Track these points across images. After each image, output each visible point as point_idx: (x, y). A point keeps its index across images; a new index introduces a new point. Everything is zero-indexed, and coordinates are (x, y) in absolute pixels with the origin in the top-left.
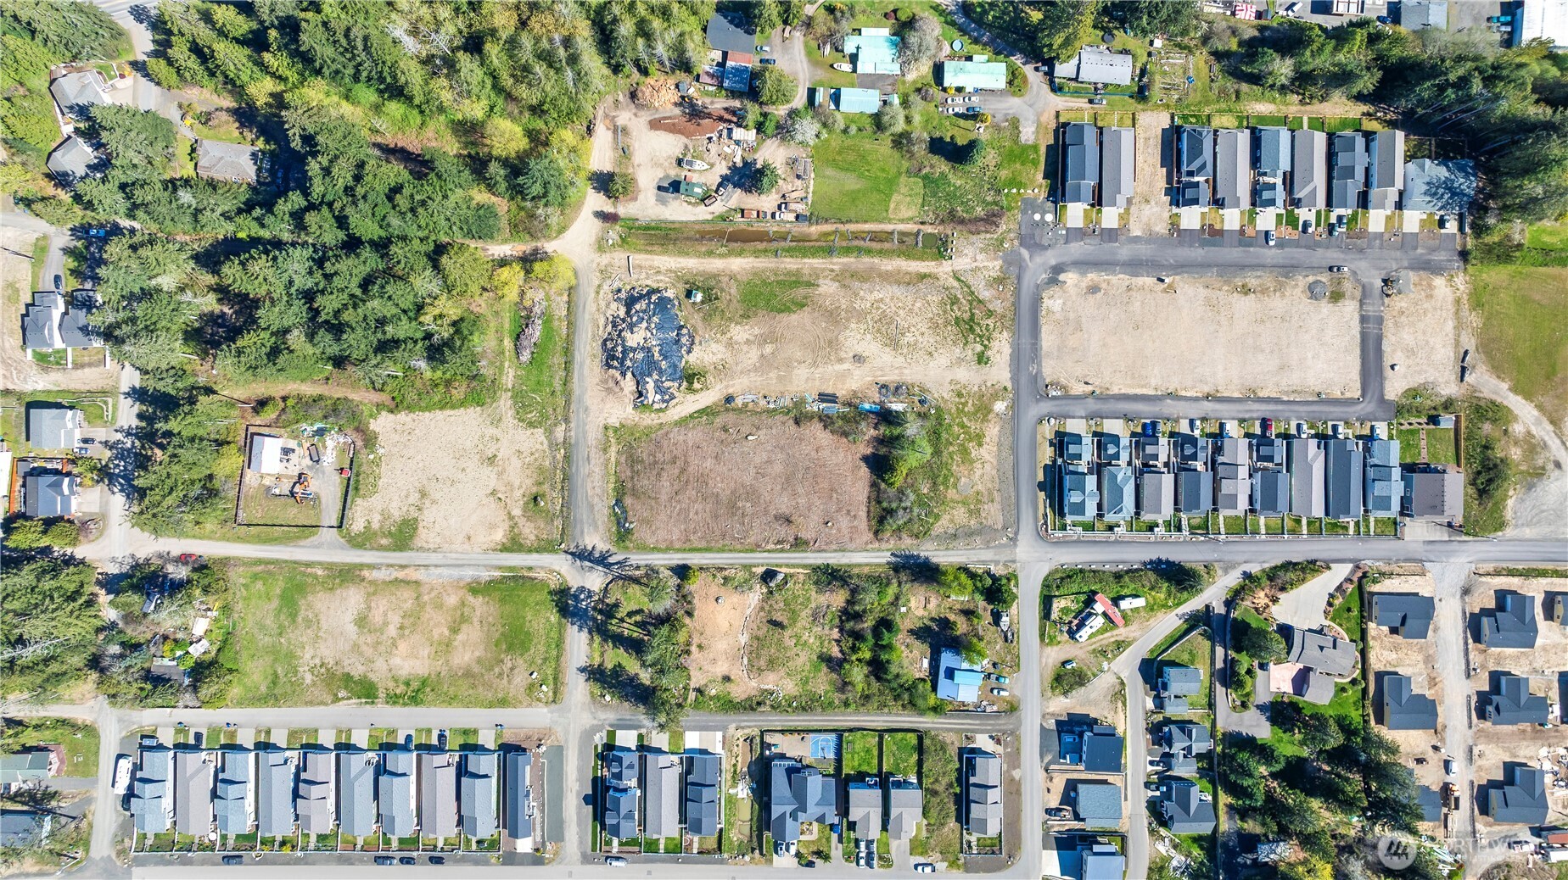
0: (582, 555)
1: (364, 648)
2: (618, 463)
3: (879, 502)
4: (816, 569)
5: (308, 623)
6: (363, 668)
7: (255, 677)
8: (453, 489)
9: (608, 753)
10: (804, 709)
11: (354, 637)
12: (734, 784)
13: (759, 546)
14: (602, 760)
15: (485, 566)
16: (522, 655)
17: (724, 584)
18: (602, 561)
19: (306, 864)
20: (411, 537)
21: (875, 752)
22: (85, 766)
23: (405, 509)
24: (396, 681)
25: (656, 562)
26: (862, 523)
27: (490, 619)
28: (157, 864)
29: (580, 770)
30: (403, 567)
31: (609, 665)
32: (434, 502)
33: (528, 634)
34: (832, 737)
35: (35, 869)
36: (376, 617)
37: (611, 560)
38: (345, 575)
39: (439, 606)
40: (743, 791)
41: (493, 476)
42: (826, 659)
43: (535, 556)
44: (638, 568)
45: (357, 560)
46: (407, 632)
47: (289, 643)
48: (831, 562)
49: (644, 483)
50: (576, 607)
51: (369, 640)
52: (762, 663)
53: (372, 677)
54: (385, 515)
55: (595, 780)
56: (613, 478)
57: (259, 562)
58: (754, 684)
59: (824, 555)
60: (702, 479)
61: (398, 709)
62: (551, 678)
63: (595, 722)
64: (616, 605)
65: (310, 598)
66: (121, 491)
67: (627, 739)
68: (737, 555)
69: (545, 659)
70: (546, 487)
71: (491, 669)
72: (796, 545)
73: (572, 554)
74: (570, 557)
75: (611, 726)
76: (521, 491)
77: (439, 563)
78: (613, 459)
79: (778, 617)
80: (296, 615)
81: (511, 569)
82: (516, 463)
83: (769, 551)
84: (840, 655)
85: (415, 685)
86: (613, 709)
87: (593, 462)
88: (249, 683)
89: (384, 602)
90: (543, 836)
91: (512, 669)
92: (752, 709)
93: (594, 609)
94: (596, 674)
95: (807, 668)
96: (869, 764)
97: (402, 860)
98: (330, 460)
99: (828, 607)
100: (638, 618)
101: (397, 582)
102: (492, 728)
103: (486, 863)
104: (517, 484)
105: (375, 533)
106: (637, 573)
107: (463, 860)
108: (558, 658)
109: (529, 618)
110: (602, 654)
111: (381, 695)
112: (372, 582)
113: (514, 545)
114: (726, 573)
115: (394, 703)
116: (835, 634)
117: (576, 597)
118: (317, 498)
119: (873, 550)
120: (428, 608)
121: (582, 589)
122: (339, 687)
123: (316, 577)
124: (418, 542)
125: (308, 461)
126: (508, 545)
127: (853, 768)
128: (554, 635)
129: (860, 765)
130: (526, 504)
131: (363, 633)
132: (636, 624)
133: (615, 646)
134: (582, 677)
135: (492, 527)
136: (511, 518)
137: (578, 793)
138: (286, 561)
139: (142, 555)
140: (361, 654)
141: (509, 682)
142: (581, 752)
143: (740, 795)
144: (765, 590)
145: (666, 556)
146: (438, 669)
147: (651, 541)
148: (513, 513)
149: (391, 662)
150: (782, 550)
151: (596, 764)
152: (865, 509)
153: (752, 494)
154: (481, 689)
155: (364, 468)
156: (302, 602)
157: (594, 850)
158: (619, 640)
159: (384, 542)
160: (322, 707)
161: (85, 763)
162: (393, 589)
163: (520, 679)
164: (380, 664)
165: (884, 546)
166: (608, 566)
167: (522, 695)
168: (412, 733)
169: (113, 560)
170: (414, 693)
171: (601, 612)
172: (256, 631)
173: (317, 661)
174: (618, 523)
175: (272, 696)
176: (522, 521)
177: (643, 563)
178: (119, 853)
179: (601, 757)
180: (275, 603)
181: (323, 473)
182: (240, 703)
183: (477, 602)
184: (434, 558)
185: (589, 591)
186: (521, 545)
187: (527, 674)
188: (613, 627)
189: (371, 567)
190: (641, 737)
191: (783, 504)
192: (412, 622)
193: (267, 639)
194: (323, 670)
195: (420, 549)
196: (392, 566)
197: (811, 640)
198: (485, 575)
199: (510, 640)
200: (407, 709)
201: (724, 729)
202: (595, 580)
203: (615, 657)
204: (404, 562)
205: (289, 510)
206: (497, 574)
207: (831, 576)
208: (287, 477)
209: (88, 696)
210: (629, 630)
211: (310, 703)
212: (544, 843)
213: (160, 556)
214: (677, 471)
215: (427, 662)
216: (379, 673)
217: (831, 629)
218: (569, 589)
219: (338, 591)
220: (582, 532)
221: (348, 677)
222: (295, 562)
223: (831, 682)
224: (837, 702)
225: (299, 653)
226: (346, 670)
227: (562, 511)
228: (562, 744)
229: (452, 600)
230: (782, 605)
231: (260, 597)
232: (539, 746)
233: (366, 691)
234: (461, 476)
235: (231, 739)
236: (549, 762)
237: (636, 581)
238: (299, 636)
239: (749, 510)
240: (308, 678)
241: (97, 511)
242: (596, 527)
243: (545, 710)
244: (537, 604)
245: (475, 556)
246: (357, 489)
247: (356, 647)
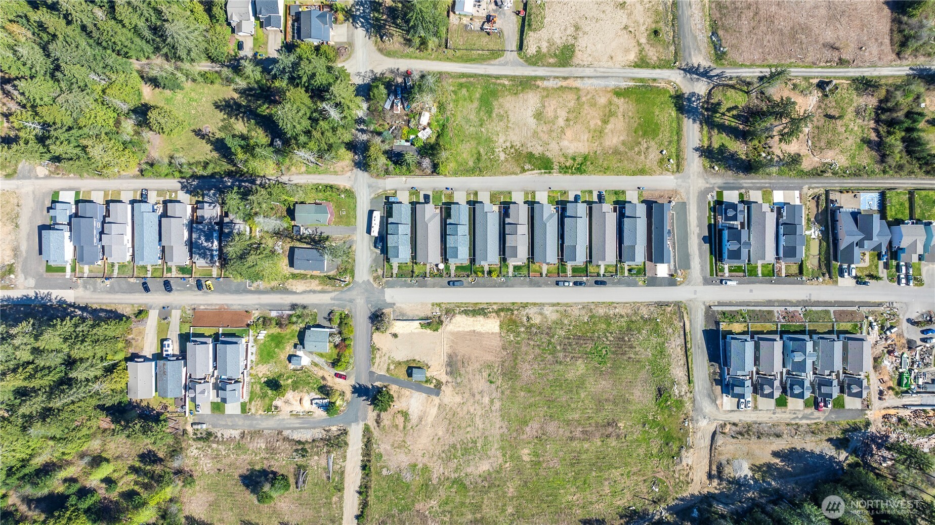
0: (691, 71)
1: (542, 135)
2: (710, 8)
3: (901, 31)
4: (855, 80)
5: (501, 118)
6: (542, 148)
7: (464, 156)
8: (597, 25)
9: (719, 206)
10: (855, 175)
11: (534, 127)
12: (809, 228)
13: (814, 64)
14: (715, 212)
15: (624, 77)
16: (653, 139)
17: (793, 89)
18: (706, 74)
19: (507, 286)
20: (571, 57)
21: (907, 205)
22: (346, 217)
23: (564, 38)
24: (566, 157)
25: (744, 75)
26: (887, 47)
27: (630, 114)
28: (402, 286)
29: (699, 219)
30: (565, 78)
31: (716, 145)
32: (585, 33)
33: (656, 124)
34: (875, 196)
35: (319, 288)
36: (549, 112)
37: (712, 73)
38: (524, 84)
39: (593, 104)
40: (814, 233)
41: (625, 16)
42: (867, 142)
43: (658, 71)
44: (731, 79)
45: (533, 74)
46: (571, 123)
47: (488, 131)
48: (865, 74)
49: (730, 21)
50: (689, 106)
51: (545, 129)
52: (822, 144)
53: (549, 154)
54: (551, 42)
55: (710, 226)
56: (708, 19)
57: (463, 75)
58: (816, 159)
59: (861, 70)
60: (771, 19)
61: (568, 177)
62: (674, 155)
63: (708, 186)
64: (719, 104)
65: (501, 100)
66: (361, 27)
67: (731, 196)
68: (800, 70)
69: (670, 142)
70: (661, 24)
71: (632, 148)
72: (841, 64)
73: (683, 70)
74: (682, 72)
75: (719, 188)
76: (645, 27)
77: (592, 75)
78: (707, 6)
79: (832, 112)
80: (491, 112)
81: (641, 80)
82: (640, 8)
83: (822, 67)
84: (876, 139)
85: (579, 160)
86: (720, 177)
87: (693, 7)
88: (460, 160)
89: (554, 102)
90: (675, 265)
91: (647, 148)
92: (819, 175)
93: (702, 107)
94: (707, 153)
95: (854, 148)
96: (902, 213)
97: (575, 284)
98: (509, 5)
99: (866, 105)
100: (735, 112)
101: (561, 88)
102: (635, 190)
103: (635, 284)
104: (641, 21)
105: (544, 55)
106: (731, 82)
107: (619, 283)
108: (678, 141)
109: (657, 113)
110: (710, 138)
111: (555, 167)
112: (545, 89)
113: (642, 63)
114: (794, 81)
115: (565, 172)
116: (872, 124)
117: (689, 100)
118: (501, 32)
119: (896, 66)
120: (586, 107)
121: (693, 94)
122: (525, 162)
123: (504, 86)
124: (575, 61)
125: (493, 6)
126: (639, 63)
127: (891, 216)
128: (674, 125)
129: (896, 214)
130: (649, 35)
131: (540, 124)
132: (734, 117)
133: (719, 132)
134: (697, 154)
135: (627, 51)
136: (639, 44)
137: (699, 235)
138: (482, 75)
139: (378, 71)
140: (540, 139)
141: (646, 158)
142: (699, 207)
143: (813, 236)
144: (820, 95)
145: (751, 70)
146: (595, 149)
147: (740, 60)
148: (640, 41)
149: (561, 144)
150: (831, 67)
151: (710, 215)
152: (888, 38)
153: (805, 29)
154: (626, 162)
155: (534, 10)
156: (495, 103)
157: (712, 275)
158: (722, 128)
159: (551, 60)
160: (513, 176)
161: (348, 216)
162: (560, 93)
163: (654, 155)
164: (554, 146)
165: (905, 62)
166: (710, 78)
167: (655, 167)
168: (579, 193)
169: (359, 74)
170: (579, 165)
171: (707, 110)
172: (463, 123)
173: (508, 144)
174: (715, 48)
175: (478, 168)
176: (647, 47)
177: (735, 75)
178: (375, 279)
179: (713, 209)
180: (476, 104)
181: (504, 14)
182: (455, 173)
183: (620, 102)
184: (588, 72)
185: (698, 95)
186: (648, 63)
187: (658, 152)
188: (717, 118)
189: (543, 78)
190: (741, 195)
191: (829, 36)
192: (574, 117)
193: (471, 129)
194: (512, 150)
195: (578, 65)
196: (557, 77)
197: (856, 128)
198: (624, 84)
199: (644, 128)
200: (574, 176)
201: (800, 189)
202: (701, 88)
203: (719, 140)
204: (566, 75)
205: (483, 39)
206: (632, 84)
207: (865, 85)
208: (478, 17)
209: (346, 169)
210: (728, 120)
211: (505, 173)
212: (676, 271)
213: (392, 71)
214: (752, 14)
215: (586, 144)
216: (553, 152)
217: (869, 120)
218: (684, 94)
219: (521, 95)
220: (690, 55)
221: (530, 156)
222: (489, 76)
223: (871, 157)
224: (877, 170)
225: (495, 138)
226: (529, 150)
227: (674, 41)
228: (685, 201)
229: (602, 100)
230: (834, 104)
231: (465, 100)
232: (670, 202)
233: (545, 164)
234: (602, 16)
235: (450, 199)
236: (677, 213)
237: (733, 87)
238: (494, 127)
239: (805, 41)
240: (502, 156)
241: (346, 41)
242: (700, 51)
243: (672, 177)
244: (662, 104)
245: (617, 70)
246: (529, 25)
247: (535, 134)
